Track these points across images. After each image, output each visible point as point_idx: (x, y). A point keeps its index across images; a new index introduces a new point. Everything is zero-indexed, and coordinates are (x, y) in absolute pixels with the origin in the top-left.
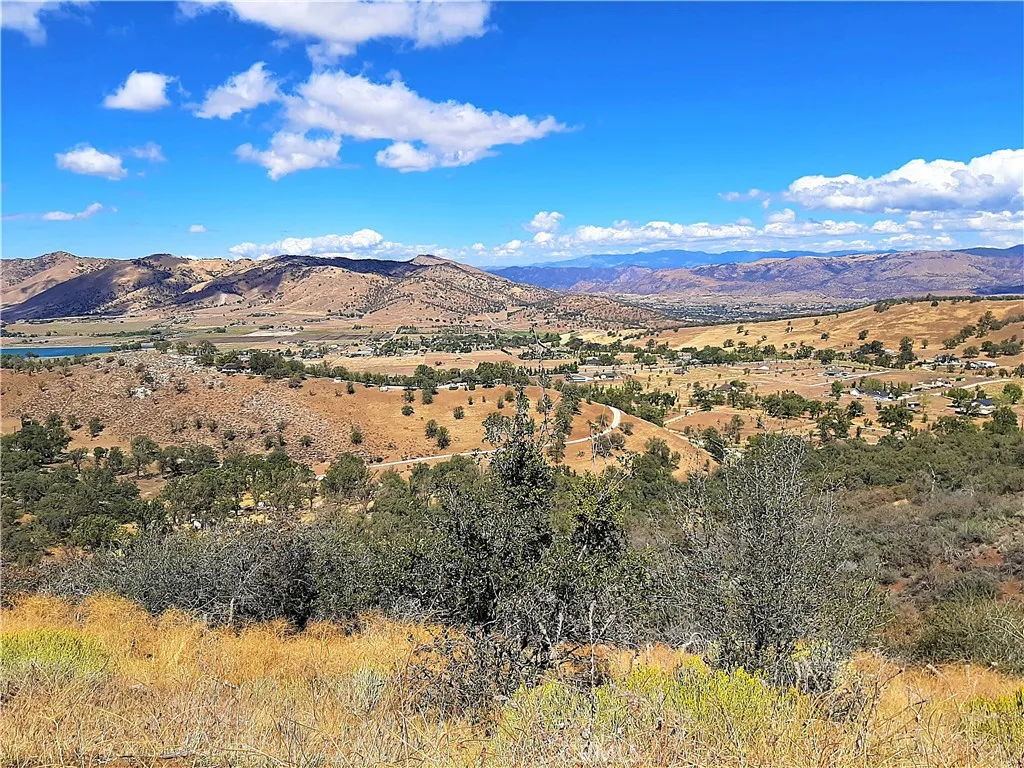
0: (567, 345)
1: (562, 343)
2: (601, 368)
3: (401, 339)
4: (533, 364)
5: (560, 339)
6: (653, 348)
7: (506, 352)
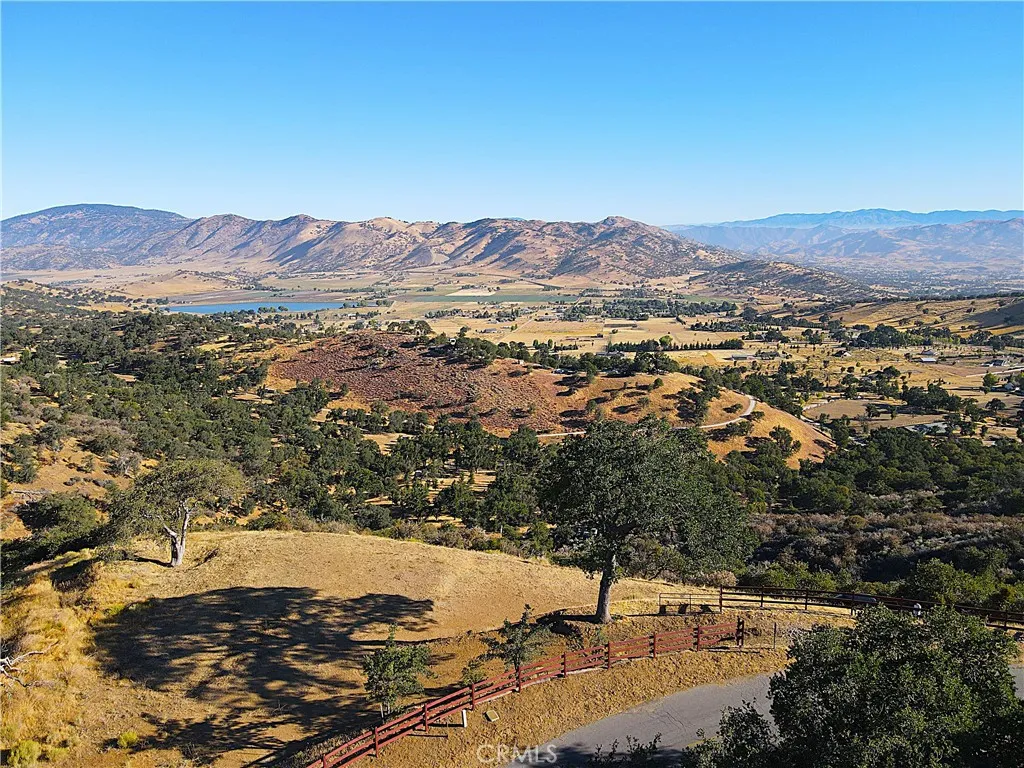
0: (740, 315)
1: (737, 313)
2: (766, 345)
3: (585, 303)
4: (702, 337)
5: (737, 308)
6: (826, 324)
7: (680, 321)
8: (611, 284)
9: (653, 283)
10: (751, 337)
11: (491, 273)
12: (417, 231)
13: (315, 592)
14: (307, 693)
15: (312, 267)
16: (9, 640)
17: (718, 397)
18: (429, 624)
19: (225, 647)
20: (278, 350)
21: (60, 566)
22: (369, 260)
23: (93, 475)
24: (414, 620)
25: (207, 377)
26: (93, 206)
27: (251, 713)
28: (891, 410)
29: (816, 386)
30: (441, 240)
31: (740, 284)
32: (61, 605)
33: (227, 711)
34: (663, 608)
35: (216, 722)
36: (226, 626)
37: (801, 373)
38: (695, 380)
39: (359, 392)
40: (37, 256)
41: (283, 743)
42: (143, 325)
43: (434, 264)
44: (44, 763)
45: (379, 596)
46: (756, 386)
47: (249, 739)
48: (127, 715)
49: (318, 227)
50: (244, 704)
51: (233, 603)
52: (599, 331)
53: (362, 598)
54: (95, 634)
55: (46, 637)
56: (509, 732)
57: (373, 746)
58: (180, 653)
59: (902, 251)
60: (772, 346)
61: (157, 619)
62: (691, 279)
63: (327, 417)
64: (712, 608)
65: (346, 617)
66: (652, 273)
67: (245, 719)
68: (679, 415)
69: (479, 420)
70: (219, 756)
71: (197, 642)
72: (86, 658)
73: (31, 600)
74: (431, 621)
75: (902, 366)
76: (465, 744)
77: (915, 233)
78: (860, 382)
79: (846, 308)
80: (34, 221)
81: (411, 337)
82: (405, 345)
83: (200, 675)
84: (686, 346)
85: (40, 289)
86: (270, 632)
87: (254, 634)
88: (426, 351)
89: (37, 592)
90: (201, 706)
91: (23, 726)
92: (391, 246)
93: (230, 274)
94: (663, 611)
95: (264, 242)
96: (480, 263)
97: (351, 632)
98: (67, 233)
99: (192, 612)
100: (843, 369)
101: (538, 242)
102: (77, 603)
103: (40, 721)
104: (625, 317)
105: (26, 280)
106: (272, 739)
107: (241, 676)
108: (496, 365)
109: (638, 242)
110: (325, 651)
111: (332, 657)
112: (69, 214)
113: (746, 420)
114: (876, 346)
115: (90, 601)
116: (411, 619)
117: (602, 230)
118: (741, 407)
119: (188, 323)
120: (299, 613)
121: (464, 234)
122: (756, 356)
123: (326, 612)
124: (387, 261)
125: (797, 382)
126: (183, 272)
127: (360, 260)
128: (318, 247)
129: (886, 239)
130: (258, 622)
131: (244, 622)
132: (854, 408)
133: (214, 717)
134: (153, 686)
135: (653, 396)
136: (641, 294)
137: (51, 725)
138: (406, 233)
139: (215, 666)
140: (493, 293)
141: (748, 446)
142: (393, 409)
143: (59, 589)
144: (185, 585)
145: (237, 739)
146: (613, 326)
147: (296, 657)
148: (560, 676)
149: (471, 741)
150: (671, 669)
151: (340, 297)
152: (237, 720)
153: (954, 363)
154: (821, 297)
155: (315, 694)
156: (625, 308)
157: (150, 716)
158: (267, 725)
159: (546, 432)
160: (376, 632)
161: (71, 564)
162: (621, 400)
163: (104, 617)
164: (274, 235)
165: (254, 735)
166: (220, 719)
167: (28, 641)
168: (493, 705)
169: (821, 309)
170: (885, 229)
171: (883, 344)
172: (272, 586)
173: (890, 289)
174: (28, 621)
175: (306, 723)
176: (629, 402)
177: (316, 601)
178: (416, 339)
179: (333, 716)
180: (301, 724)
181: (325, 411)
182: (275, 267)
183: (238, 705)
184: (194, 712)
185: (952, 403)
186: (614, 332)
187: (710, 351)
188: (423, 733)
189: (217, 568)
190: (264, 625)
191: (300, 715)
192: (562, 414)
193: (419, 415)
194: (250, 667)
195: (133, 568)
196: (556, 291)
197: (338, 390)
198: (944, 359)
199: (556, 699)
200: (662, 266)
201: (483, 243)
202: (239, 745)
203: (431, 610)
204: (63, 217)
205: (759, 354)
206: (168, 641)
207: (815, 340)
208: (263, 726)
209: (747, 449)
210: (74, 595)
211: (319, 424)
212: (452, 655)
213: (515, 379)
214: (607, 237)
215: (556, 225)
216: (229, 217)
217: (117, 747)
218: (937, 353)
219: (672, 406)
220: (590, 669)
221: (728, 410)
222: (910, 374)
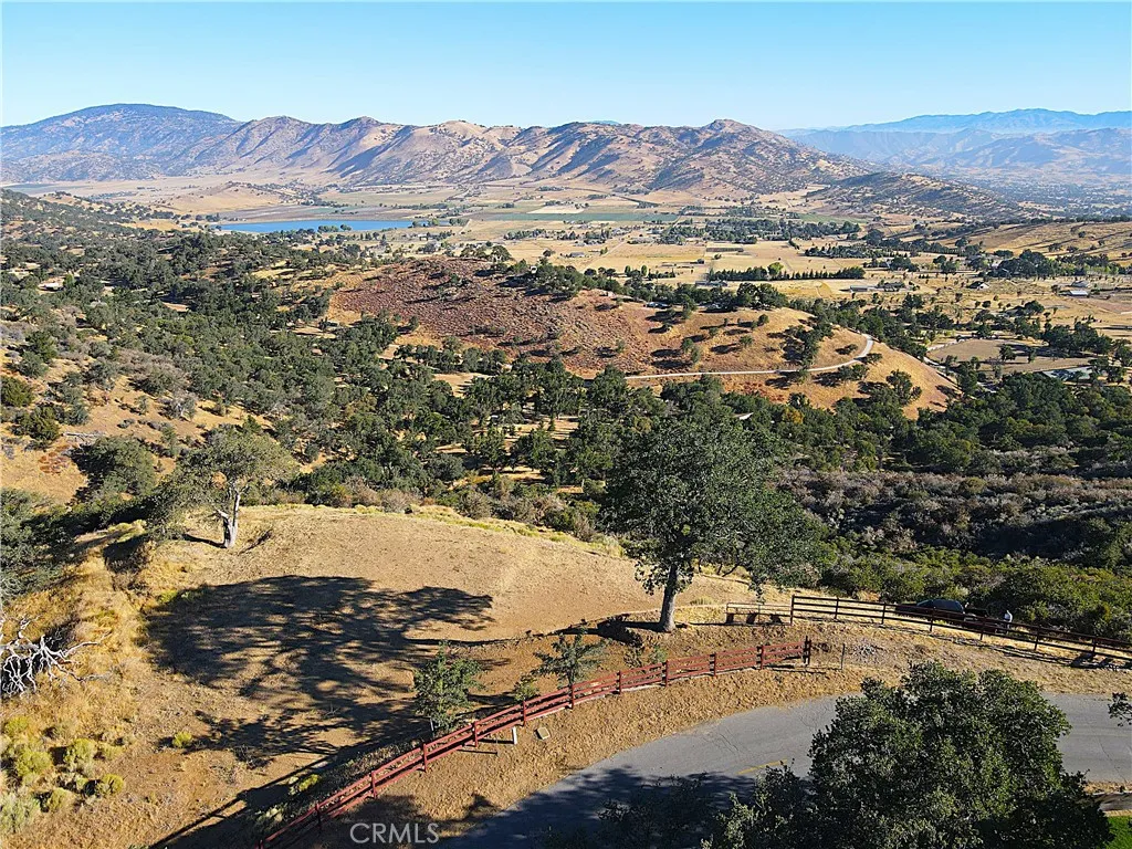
0: (863, 239)
1: (860, 235)
2: (891, 274)
3: (686, 223)
4: (817, 265)
5: (859, 230)
6: (963, 249)
7: (793, 245)
8: (715, 201)
9: (764, 199)
10: (874, 265)
11: (579, 186)
12: (495, 137)
13: (369, 583)
14: (360, 696)
15: (377, 178)
16: (62, 626)
17: (830, 336)
18: (487, 622)
19: (278, 642)
20: (340, 277)
21: (112, 541)
22: (441, 171)
23: (147, 417)
24: (471, 617)
25: (264, 308)
26: (131, 107)
27: (304, 715)
28: (1029, 352)
29: (945, 324)
30: (523, 148)
31: (866, 200)
32: (114, 588)
33: (279, 711)
34: (730, 616)
35: (268, 723)
36: (279, 619)
37: (928, 307)
38: (805, 316)
39: (430, 326)
40: (73, 164)
41: (334, 748)
42: (192, 247)
43: (515, 176)
44: (100, 761)
45: (436, 589)
46: (876, 324)
47: (302, 742)
48: (181, 713)
49: (383, 132)
50: (297, 705)
51: (286, 593)
52: (699, 256)
53: (419, 591)
54: (148, 622)
55: (100, 625)
56: (559, 751)
57: (422, 761)
58: (232, 647)
59: (1061, 160)
60: (898, 275)
61: (210, 608)
62: (809, 195)
63: (395, 354)
64: (782, 619)
65: (401, 612)
66: (763, 188)
67: (298, 721)
68: (785, 356)
69: (561, 359)
70: (272, 760)
71: (249, 636)
72: (140, 650)
73: (84, 581)
74: (489, 619)
75: (1048, 300)
76: (514, 762)
77: (1079, 138)
78: (996, 319)
79: (988, 231)
80: (68, 123)
81: (487, 265)
82: (480, 273)
83: (253, 671)
84: (798, 274)
85: (79, 203)
86: (322, 627)
87: (307, 629)
88: (504, 280)
89: (89, 572)
90: (255, 704)
91: (78, 722)
92: (466, 155)
93: (286, 186)
94: (730, 620)
95: (322, 148)
96: (566, 176)
97: (405, 629)
98: (105, 137)
99: (244, 602)
100: (978, 304)
101: (633, 150)
102: (130, 586)
103: (96, 717)
104: (730, 240)
105: (63, 193)
106: (323, 743)
107: (294, 675)
108: (582, 297)
109: (750, 151)
110: (379, 649)
111: (385, 656)
112: (105, 116)
113: (860, 363)
114: (1019, 275)
115: (142, 586)
116: (467, 616)
117: (708, 136)
118: (856, 348)
119: (242, 245)
120: (354, 606)
121: (548, 140)
122: (879, 286)
123: (382, 606)
124: (461, 173)
125: (923, 319)
126: (234, 185)
127: (430, 171)
128: (383, 156)
129: (1044, 145)
130: (312, 615)
131: (297, 615)
132: (987, 349)
133: (267, 718)
134: (206, 682)
135: (756, 334)
136: (749, 212)
137: (106, 722)
138: (482, 140)
139: (267, 663)
140: (581, 210)
141: (861, 392)
142: (467, 346)
143: (111, 568)
144: (238, 570)
145: (288, 742)
146: (716, 250)
147: (349, 655)
148: (615, 693)
149: (520, 759)
150: (731, 688)
151: (410, 214)
152: (290, 722)
153: (1108, 298)
154: (960, 216)
155: (367, 697)
156: (730, 229)
157: (203, 714)
158: (320, 728)
159: (636, 374)
160: (432, 630)
161: (123, 539)
162: (720, 339)
163: (157, 604)
164: (334, 140)
165: (306, 738)
166: (273, 721)
167: (82, 629)
168: (545, 722)
169: (959, 231)
170: (1043, 134)
171: (1028, 273)
172: (326, 575)
173: (1043, 208)
174: (81, 606)
175: (358, 727)
176: (729, 340)
177: (371, 594)
178: (492, 267)
179: (385, 722)
180: (353, 729)
181: (393, 347)
182: (336, 179)
183: (290, 705)
184: (247, 712)
185: (1100, 345)
186: (716, 258)
187: (825, 281)
188: (473, 749)
189: (270, 552)
190: (317, 619)
191: (352, 719)
192: (654, 354)
193: (496, 353)
194: (302, 665)
195: (185, 549)
196: (653, 209)
197: (407, 324)
198: (1097, 292)
199: (610, 717)
200: (776, 179)
201: (570, 153)
202: (292, 748)
203: (490, 606)
204: (99, 119)
205: (882, 285)
206: (221, 633)
207: (948, 269)
208: (315, 729)
209: (860, 396)
210: (126, 577)
211: (387, 361)
212: (508, 660)
213: (603, 313)
214: (712, 144)
215: (654, 131)
216: (283, 120)
217: (172, 746)
218: (1090, 285)
219: (777, 346)
220: (647, 686)
221: (841, 351)
222: (1055, 309)
